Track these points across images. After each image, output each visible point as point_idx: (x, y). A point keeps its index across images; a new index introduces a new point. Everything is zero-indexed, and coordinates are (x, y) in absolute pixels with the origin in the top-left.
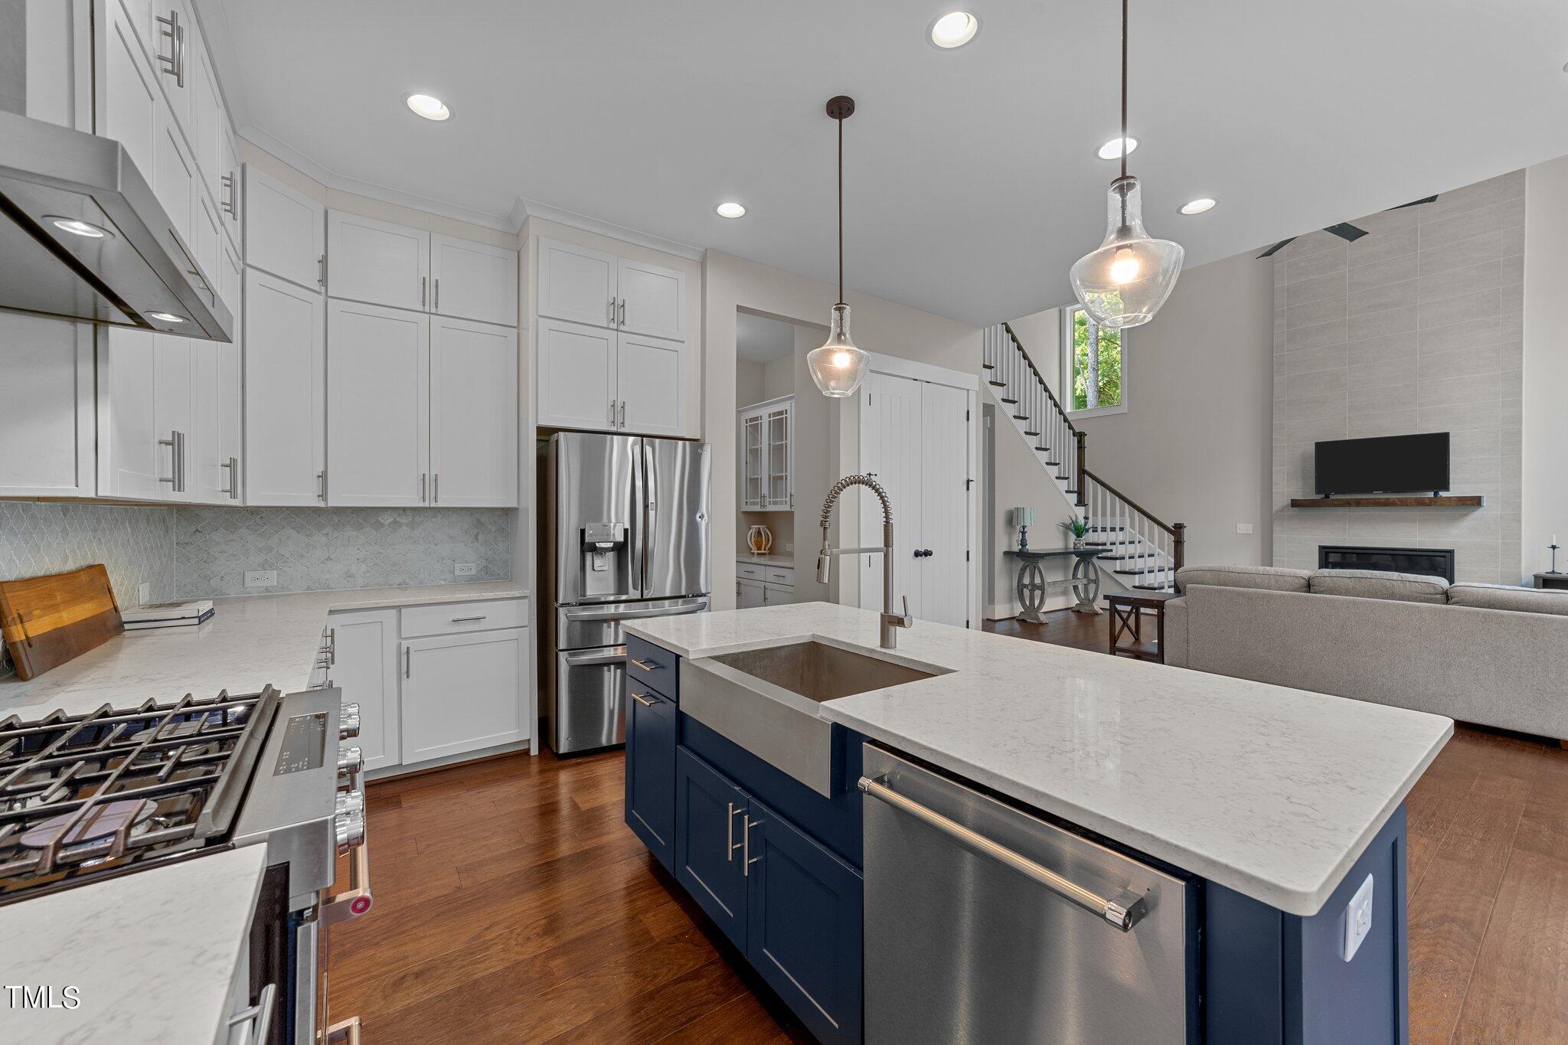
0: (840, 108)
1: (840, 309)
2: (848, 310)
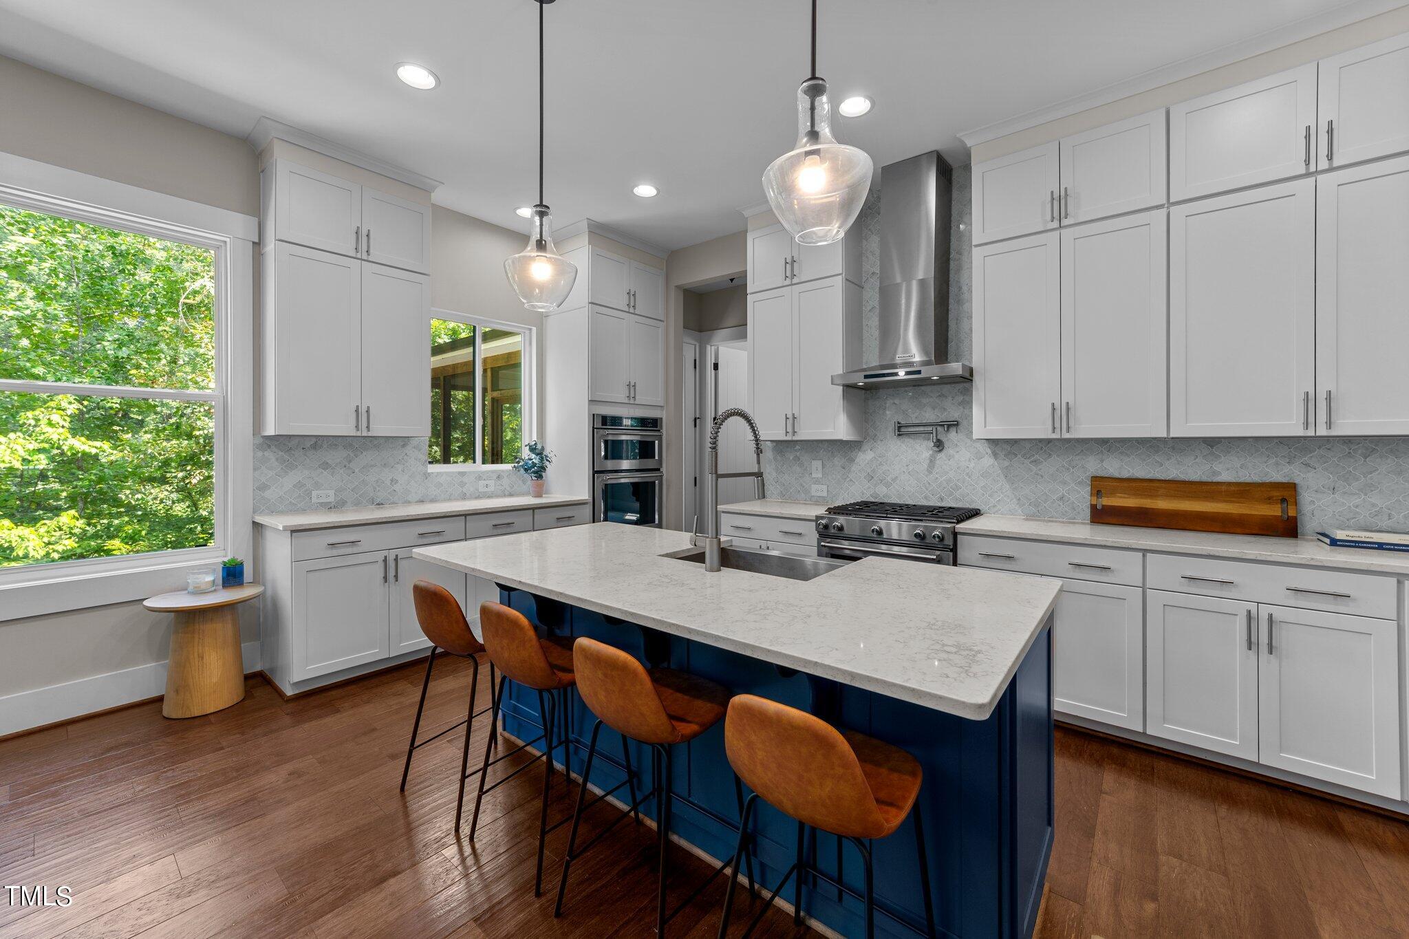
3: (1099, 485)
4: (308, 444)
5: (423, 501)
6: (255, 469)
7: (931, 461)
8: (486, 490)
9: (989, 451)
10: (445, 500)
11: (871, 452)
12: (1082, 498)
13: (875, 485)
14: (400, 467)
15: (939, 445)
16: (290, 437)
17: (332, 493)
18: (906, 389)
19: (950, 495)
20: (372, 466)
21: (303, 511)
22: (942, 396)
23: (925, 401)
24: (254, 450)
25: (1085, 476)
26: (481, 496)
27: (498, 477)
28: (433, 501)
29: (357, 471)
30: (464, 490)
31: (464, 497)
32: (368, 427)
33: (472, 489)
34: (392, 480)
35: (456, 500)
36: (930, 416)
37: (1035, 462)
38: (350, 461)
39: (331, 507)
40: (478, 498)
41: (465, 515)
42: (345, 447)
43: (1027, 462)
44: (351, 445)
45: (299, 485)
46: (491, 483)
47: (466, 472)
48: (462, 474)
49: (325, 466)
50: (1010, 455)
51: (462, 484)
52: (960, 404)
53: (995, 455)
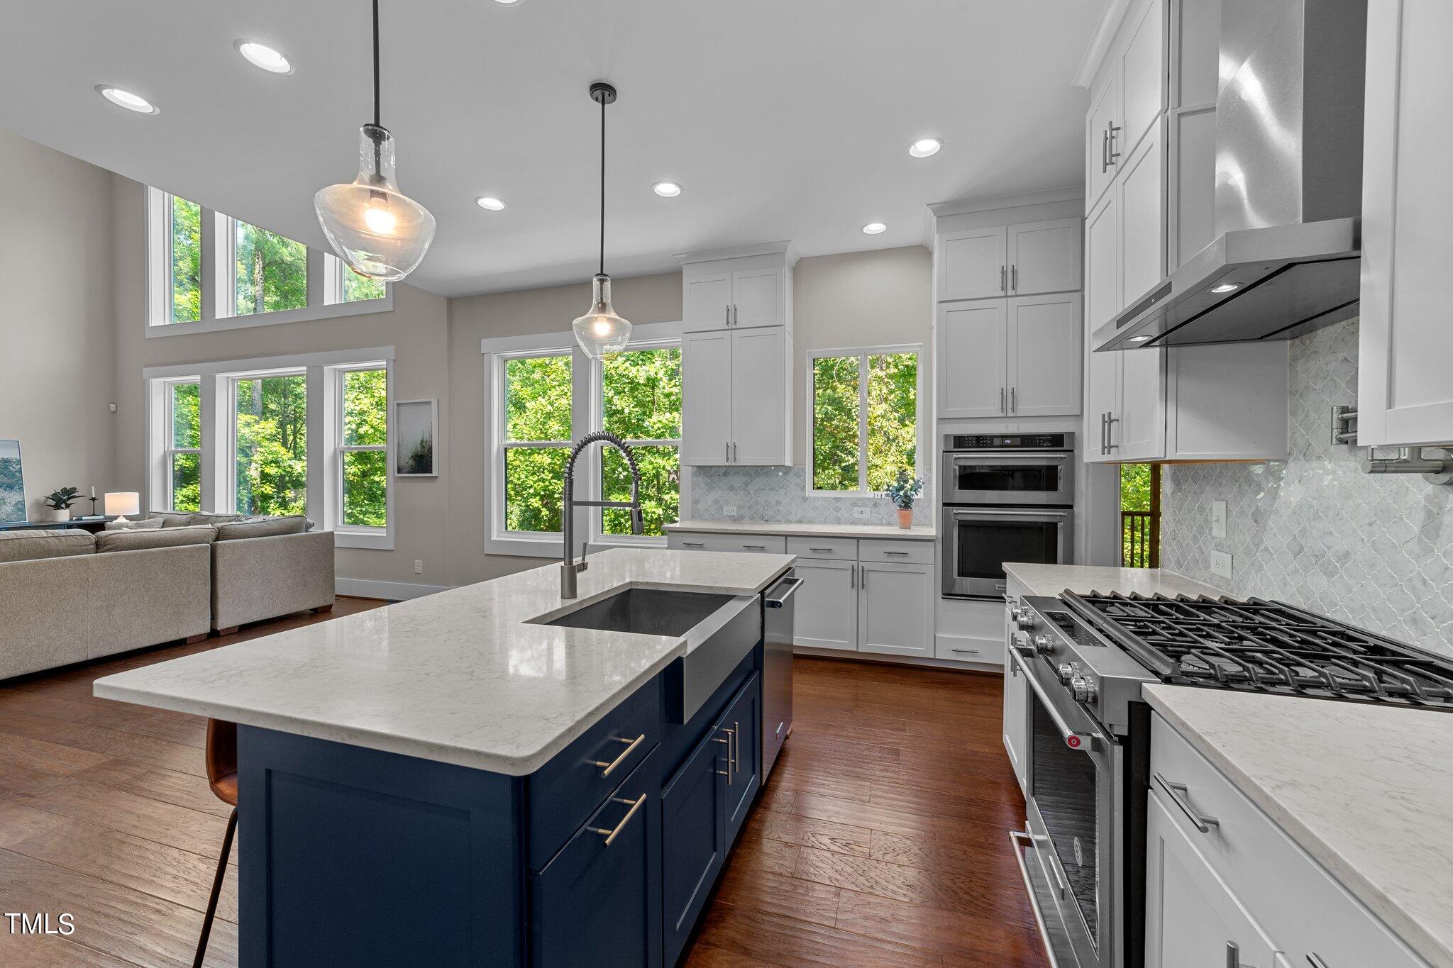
4: (722, 471)
5: (802, 522)
6: (693, 490)
8: (861, 516)
10: (820, 523)
14: (782, 491)
16: (711, 467)
17: (735, 508)
20: (762, 489)
21: (718, 520)
24: (692, 476)
26: (856, 522)
27: (875, 505)
28: (810, 522)
29: (752, 493)
30: (839, 516)
31: (838, 521)
32: (735, 459)
33: (847, 515)
34: (777, 502)
35: (831, 523)
38: (747, 485)
39: (735, 519)
40: (853, 523)
41: (858, 538)
42: (744, 475)
44: (748, 473)
45: (716, 501)
46: (867, 510)
47: (840, 498)
48: (837, 500)
49: (732, 488)
51: (837, 510)
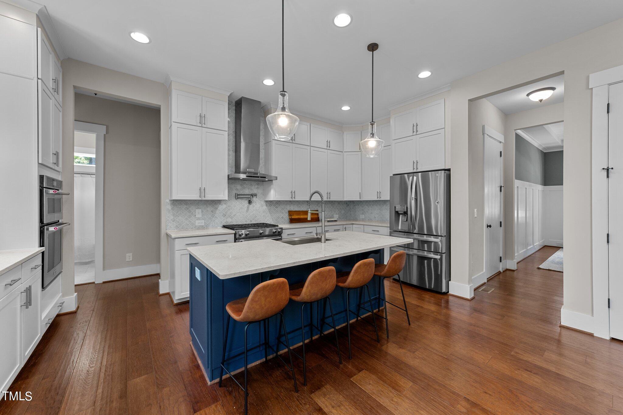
0: (373, 47)
1: (372, 125)
2: (375, 126)
3: (291, 213)
7: (248, 208)
9: (265, 204)
11: (225, 205)
12: (286, 217)
13: (227, 218)
15: (250, 202)
18: (239, 181)
19: (254, 219)
22: (251, 185)
23: (245, 186)
25: (287, 211)
36: (247, 191)
37: (276, 207)
43: (274, 207)
50: (271, 205)
52: (257, 188)
53: (266, 205)
